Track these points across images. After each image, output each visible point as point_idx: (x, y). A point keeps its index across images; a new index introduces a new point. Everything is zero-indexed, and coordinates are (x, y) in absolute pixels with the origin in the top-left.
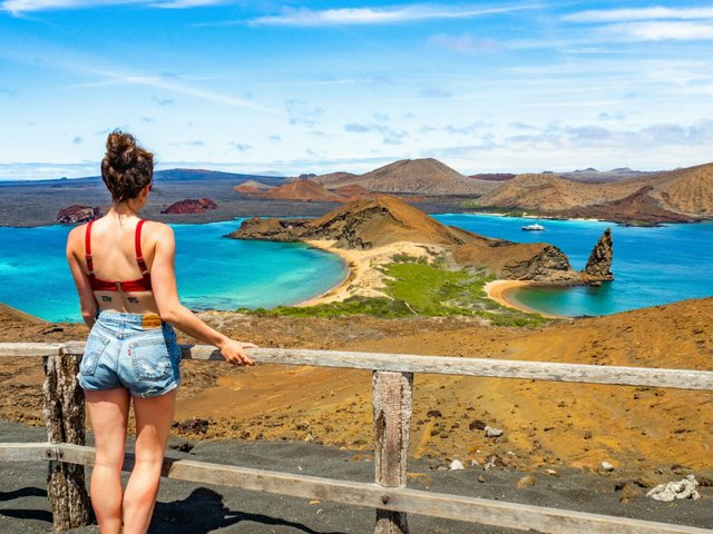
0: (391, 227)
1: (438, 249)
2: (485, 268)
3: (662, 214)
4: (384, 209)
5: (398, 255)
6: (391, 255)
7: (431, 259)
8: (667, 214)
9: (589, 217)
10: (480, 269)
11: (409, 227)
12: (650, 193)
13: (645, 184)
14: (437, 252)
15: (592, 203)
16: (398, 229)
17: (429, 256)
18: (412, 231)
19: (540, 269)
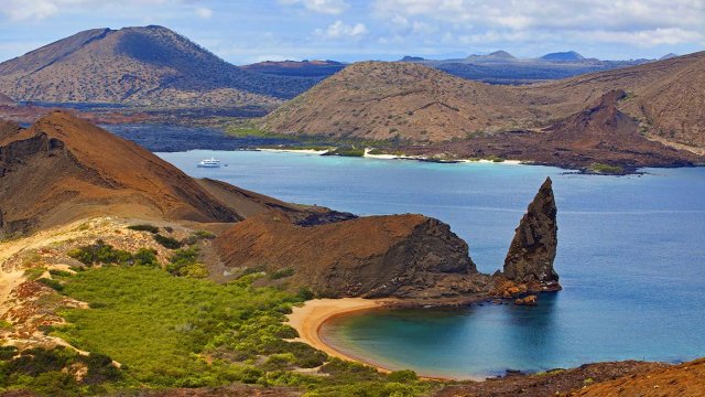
0: (72, 183)
1: (182, 231)
2: (290, 273)
3: (644, 148)
4: (54, 144)
5: (88, 249)
6: (74, 248)
7: (164, 255)
8: (655, 150)
9: (502, 156)
10: (279, 276)
11: (113, 184)
12: (621, 106)
13: (611, 86)
14: (179, 239)
15: (508, 126)
16: (87, 188)
17: (160, 249)
18: (120, 193)
19: (410, 272)
